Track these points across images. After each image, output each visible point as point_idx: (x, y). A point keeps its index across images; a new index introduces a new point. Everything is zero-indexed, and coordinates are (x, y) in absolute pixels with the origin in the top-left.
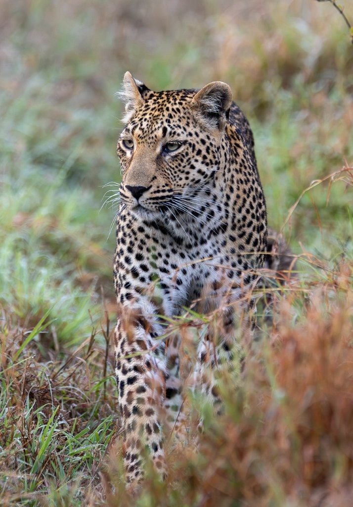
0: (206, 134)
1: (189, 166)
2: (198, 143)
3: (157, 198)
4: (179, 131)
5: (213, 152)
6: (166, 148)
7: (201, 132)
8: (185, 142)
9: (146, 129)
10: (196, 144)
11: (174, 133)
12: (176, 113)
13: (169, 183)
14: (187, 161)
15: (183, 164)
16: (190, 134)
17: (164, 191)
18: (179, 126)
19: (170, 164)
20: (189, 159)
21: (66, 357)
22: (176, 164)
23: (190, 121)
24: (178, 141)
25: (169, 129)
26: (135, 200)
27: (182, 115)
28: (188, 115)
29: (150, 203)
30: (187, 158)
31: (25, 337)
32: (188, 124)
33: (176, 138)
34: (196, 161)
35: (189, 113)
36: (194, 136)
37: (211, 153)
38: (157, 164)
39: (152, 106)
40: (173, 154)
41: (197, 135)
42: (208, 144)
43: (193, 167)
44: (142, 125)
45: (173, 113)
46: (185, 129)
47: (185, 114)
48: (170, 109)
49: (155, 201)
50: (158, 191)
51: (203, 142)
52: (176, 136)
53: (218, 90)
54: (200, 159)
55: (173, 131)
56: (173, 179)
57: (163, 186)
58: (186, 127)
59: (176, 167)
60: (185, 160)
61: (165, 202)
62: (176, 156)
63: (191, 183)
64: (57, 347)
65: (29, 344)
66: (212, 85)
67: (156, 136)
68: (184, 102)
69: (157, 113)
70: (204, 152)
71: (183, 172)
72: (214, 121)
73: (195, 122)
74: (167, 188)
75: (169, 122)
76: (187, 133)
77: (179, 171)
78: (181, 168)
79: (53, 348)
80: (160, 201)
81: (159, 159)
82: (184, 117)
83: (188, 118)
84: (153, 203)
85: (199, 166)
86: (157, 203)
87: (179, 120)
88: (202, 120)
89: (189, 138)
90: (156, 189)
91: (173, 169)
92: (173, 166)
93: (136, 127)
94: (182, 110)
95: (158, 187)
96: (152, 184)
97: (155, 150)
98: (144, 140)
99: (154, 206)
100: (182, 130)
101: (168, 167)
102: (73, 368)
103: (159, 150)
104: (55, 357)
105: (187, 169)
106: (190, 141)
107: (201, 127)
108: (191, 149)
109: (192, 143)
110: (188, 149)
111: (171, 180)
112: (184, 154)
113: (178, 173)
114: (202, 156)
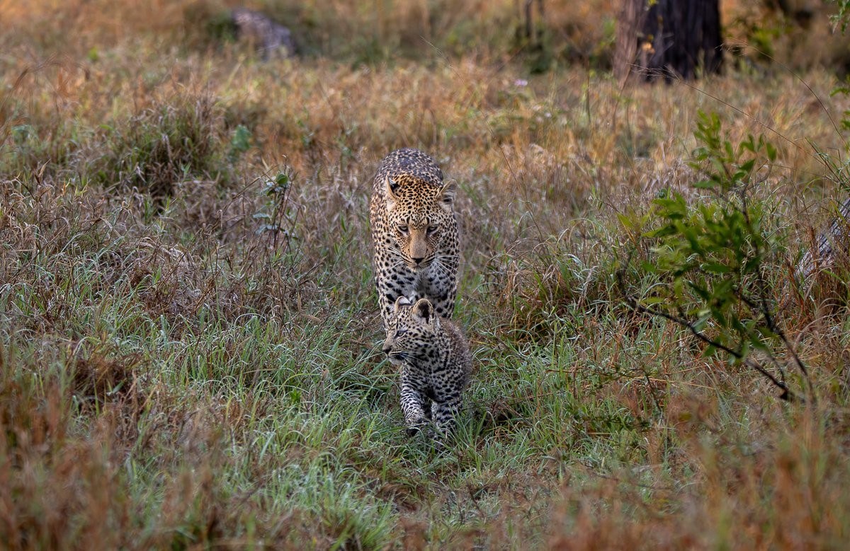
4: (435, 218)
6: (429, 230)
7: (444, 214)
8: (438, 225)
9: (416, 220)
10: (443, 223)
11: (433, 220)
15: (438, 237)
16: (440, 218)
18: (434, 215)
19: (433, 239)
23: (438, 208)
25: (430, 219)
27: (434, 205)
28: (437, 205)
29: (425, 264)
31: (331, 546)
32: (438, 211)
33: (435, 222)
38: (426, 240)
39: (412, 202)
40: (434, 232)
45: (429, 206)
48: (427, 203)
49: (428, 263)
50: (429, 257)
51: (445, 220)
58: (437, 214)
62: (436, 234)
67: (423, 224)
68: (433, 197)
69: (419, 207)
73: (441, 208)
74: (433, 254)
80: (430, 261)
81: (427, 237)
82: (435, 207)
87: (433, 210)
89: (440, 221)
93: (408, 219)
96: (426, 254)
101: (432, 241)
103: (426, 232)
107: (443, 211)
110: (440, 228)
112: (439, 231)
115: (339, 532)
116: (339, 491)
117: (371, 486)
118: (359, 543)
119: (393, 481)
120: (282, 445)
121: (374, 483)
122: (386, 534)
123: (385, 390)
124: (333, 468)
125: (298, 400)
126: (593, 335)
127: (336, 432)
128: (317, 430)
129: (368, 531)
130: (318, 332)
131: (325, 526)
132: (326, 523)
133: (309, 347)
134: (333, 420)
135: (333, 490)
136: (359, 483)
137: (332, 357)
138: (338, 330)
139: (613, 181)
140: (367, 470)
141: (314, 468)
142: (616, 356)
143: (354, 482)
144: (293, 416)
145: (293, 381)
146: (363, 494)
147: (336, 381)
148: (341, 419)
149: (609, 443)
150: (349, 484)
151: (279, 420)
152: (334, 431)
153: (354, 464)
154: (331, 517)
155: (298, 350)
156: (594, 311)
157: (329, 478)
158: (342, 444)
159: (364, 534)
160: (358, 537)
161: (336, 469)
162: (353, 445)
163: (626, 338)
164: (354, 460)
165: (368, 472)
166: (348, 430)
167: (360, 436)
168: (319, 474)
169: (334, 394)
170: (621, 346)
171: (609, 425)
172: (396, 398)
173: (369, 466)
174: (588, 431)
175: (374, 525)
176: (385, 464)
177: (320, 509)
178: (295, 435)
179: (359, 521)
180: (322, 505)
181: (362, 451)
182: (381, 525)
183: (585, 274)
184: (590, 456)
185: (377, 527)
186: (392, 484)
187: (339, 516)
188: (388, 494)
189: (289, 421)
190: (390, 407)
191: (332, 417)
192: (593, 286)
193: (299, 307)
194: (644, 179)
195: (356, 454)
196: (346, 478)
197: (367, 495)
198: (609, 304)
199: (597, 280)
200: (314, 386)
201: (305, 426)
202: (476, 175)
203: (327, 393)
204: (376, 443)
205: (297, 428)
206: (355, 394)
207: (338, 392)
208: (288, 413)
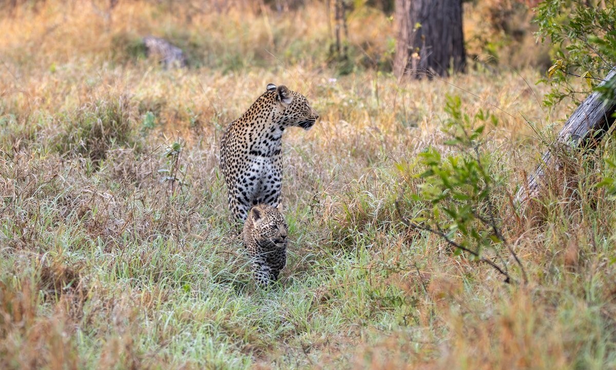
116: (217, 350)
117: (238, 345)
119: (252, 342)
120: (179, 320)
121: (240, 343)
123: (247, 283)
124: (212, 335)
125: (189, 290)
126: (382, 244)
127: (214, 311)
128: (201, 310)
130: (201, 246)
133: (196, 255)
134: (212, 303)
135: (212, 348)
136: (229, 344)
137: (211, 261)
138: (214, 244)
139: (394, 144)
140: (235, 335)
141: (200, 335)
142: (397, 257)
143: (227, 342)
144: (186, 301)
145: (186, 278)
146: (232, 350)
147: (214, 277)
148: (217, 302)
149: (394, 314)
150: (223, 344)
151: (177, 303)
153: (227, 332)
154: (211, 366)
155: (188, 258)
156: (382, 228)
157: (210, 340)
158: (218, 319)
161: (215, 335)
162: (226, 319)
163: (404, 245)
164: (226, 329)
165: (235, 337)
166: (222, 309)
167: (230, 313)
168: (203, 338)
169: (213, 286)
170: (400, 250)
171: (394, 303)
173: (236, 333)
174: (380, 307)
176: (247, 331)
177: (204, 361)
178: (187, 313)
179: (230, 369)
180: (205, 359)
181: (232, 323)
183: (376, 204)
184: (382, 323)
186: (252, 344)
187: (217, 365)
188: (249, 350)
189: (183, 304)
190: (250, 294)
191: (212, 301)
192: (382, 212)
193: (189, 229)
194: (414, 141)
195: (228, 325)
196: (221, 340)
197: (235, 352)
198: (392, 223)
199: (384, 207)
200: (199, 281)
201: (193, 307)
202: (304, 141)
203: (208, 285)
204: (241, 317)
205: (188, 308)
206: (227, 286)
207: (215, 284)
208: (182, 299)
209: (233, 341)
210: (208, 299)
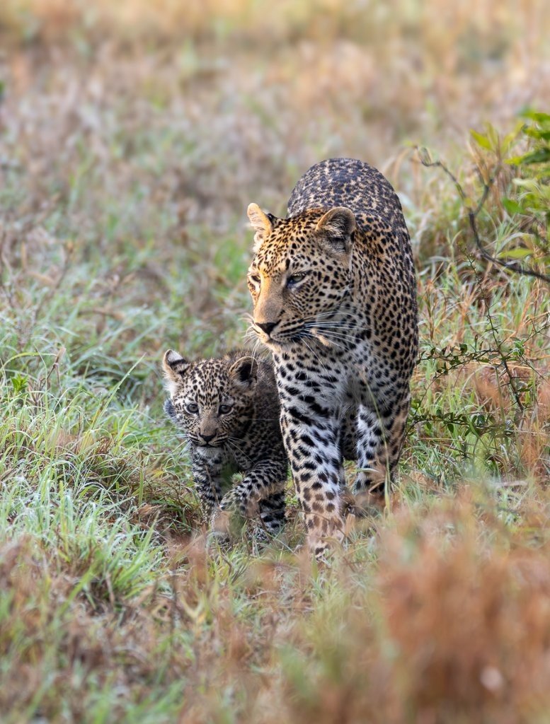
0: (331, 260)
1: (317, 294)
2: (324, 270)
3: (288, 331)
4: (302, 261)
5: (342, 275)
6: (291, 280)
7: (327, 258)
8: (309, 272)
9: (271, 262)
10: (322, 272)
11: (298, 264)
12: (300, 242)
13: (298, 314)
14: (314, 290)
15: (310, 294)
16: (315, 263)
17: (294, 323)
18: (303, 257)
19: (297, 296)
20: (316, 287)
21: (124, 609)
22: (302, 294)
23: (315, 249)
24: (301, 272)
25: (292, 261)
26: (266, 335)
27: (306, 243)
28: (313, 243)
29: (281, 337)
30: (313, 287)
31: (72, 587)
32: (313, 253)
33: (300, 269)
34: (325, 287)
35: (313, 241)
36: (319, 264)
37: (340, 277)
38: (284, 297)
39: (278, 237)
40: (298, 285)
41: (322, 262)
42: (335, 269)
43: (322, 294)
44: (266, 258)
45: (297, 243)
46: (309, 259)
47: (309, 242)
48: (295, 239)
49: (286, 334)
50: (289, 324)
51: (330, 268)
52: (299, 268)
53: (341, 216)
54: (329, 285)
55: (296, 263)
56: (302, 309)
57: (293, 318)
58: (311, 256)
59: (304, 297)
60: (311, 290)
61: (297, 333)
62: (301, 287)
63: (323, 309)
64: (112, 597)
65: (78, 594)
66: (334, 210)
67: (279, 269)
68: (308, 230)
69: (281, 244)
70: (332, 278)
71: (312, 300)
72: (340, 246)
73: (321, 248)
74: (296, 320)
75: (292, 252)
76: (312, 262)
77: (307, 300)
78: (309, 298)
79: (108, 599)
80: (291, 333)
81: (285, 292)
82: (308, 246)
83: (313, 246)
84: (285, 336)
85: (328, 292)
86: (289, 335)
87: (304, 250)
88: (327, 246)
89: (313, 268)
90: (286, 323)
91: (301, 300)
92: (299, 297)
93: (261, 261)
94: (306, 239)
95: (288, 320)
96: (280, 318)
97: (280, 283)
98: (269, 274)
99: (286, 339)
100: (306, 260)
101: (294, 298)
102: (132, 623)
103: (284, 283)
104: (111, 610)
105: (316, 296)
106: (314, 270)
107: (327, 254)
108: (316, 278)
109: (317, 271)
110: (312, 278)
111: (299, 311)
112: (309, 284)
113: (306, 302)
114: (330, 282)
115: (82, 569)
116: (81, 514)
117: (124, 508)
118: (109, 583)
119: (154, 502)
121: (128, 504)
122: (145, 573)
123: (141, 378)
124: (71, 484)
125: (23, 389)
126: (429, 304)
127: (75, 432)
128: (49, 431)
129: (121, 569)
130: (47, 298)
131: (62, 560)
132: (63, 556)
133: (37, 317)
134: (71, 418)
135: (72, 512)
136: (107, 503)
137: (69, 330)
138: (75, 296)
139: (452, 96)
140: (118, 485)
141: (46, 482)
142: (460, 334)
143: (102, 500)
144: (16, 411)
145: (15, 364)
146: (113, 519)
147: (75, 364)
148: (82, 414)
149: (450, 453)
150: (94, 504)
152: (72, 433)
153: (100, 478)
154: (70, 548)
155: (21, 322)
156: (429, 272)
157: (67, 495)
158: (83, 451)
159: (115, 572)
160: (107, 575)
161: (76, 484)
162: (99, 451)
163: (474, 310)
164: (100, 472)
165: (118, 490)
166: (91, 431)
167: (108, 439)
168: (52, 490)
169: (70, 382)
170: (467, 319)
171: (451, 429)
172: (156, 390)
173: (120, 481)
174: (421, 436)
175: (128, 560)
176: (142, 478)
177: (55, 538)
178: (18, 436)
179: (108, 556)
180: (57, 531)
181: (112, 459)
182: (139, 561)
184: (424, 469)
185: (133, 564)
186: (153, 505)
187: (81, 547)
188: (147, 519)
189: (10, 418)
190: (147, 401)
191: (70, 413)
192: (428, 238)
193: (24, 262)
194: (496, 92)
195: (102, 464)
196: (89, 496)
197: (119, 519)
198: (450, 262)
199: (434, 229)
200: (43, 371)
201: (32, 424)
202: (265, 85)
203: (62, 380)
204: (130, 449)
205: (21, 427)
206: (100, 383)
207: (77, 379)
208: (9, 408)
209: (114, 499)
210: (64, 410)
